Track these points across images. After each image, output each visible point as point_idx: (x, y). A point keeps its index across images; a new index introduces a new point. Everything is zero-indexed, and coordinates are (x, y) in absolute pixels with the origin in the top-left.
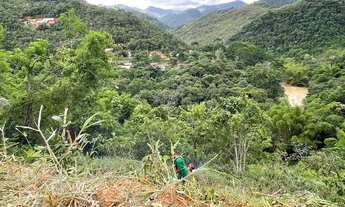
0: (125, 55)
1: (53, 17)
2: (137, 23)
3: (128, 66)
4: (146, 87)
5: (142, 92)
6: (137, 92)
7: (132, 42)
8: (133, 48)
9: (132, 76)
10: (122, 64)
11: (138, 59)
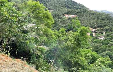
0: (102, 33)
1: (75, 15)
2: (111, 19)
3: (102, 38)
4: (110, 50)
5: (107, 51)
6: (105, 51)
7: (107, 27)
8: (106, 30)
9: (103, 43)
10: (100, 37)
11: (108, 35)
